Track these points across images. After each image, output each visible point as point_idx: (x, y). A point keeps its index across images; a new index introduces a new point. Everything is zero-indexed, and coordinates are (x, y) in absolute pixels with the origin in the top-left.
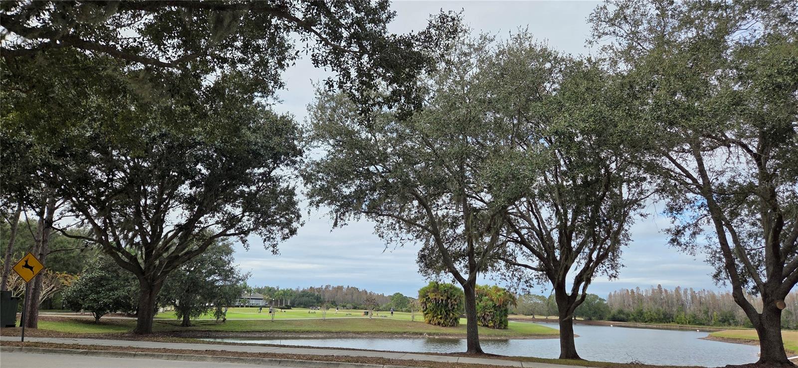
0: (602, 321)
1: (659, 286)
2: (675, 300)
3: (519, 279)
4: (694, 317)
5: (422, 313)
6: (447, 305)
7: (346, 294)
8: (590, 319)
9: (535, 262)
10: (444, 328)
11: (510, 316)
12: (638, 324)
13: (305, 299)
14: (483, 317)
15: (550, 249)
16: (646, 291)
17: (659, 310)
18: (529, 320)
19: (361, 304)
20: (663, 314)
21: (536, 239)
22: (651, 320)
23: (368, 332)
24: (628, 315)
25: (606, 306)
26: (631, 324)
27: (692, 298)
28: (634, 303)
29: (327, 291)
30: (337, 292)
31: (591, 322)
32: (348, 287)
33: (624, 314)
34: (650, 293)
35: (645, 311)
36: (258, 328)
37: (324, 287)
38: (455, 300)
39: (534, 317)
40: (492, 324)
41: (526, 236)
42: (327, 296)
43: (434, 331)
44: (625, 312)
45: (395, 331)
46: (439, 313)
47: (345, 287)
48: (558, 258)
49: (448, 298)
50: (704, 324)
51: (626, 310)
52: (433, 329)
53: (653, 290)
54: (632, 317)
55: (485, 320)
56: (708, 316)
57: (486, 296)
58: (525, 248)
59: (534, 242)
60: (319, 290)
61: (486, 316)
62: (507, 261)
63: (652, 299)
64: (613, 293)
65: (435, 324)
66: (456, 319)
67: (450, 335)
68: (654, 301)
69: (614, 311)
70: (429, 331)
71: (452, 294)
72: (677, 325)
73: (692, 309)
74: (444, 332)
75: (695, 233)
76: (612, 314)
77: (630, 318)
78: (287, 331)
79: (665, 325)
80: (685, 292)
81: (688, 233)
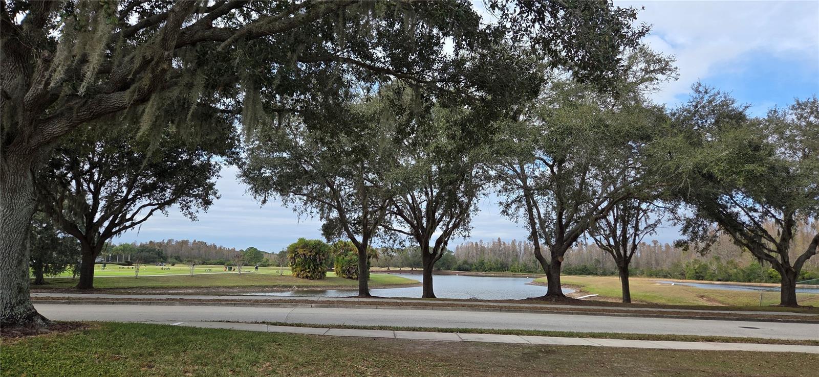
0: (448, 271)
1: (499, 238)
2: (511, 252)
3: (394, 241)
4: (525, 266)
5: (291, 268)
6: (315, 260)
7: (193, 249)
8: (439, 269)
9: (407, 229)
10: (312, 281)
11: (371, 269)
12: (480, 273)
14: (348, 270)
15: (419, 219)
16: (488, 244)
17: (497, 261)
18: (385, 272)
19: (209, 260)
20: (501, 264)
21: (408, 210)
22: (490, 270)
23: (239, 286)
24: (471, 265)
25: (454, 257)
26: (474, 273)
27: (525, 249)
28: (477, 254)
29: (170, 246)
30: (182, 247)
31: (439, 272)
32: (195, 241)
33: (468, 264)
34: (491, 245)
35: (485, 261)
36: (121, 285)
37: (166, 241)
38: (323, 255)
39: (389, 269)
40: (356, 276)
41: (400, 207)
42: (169, 251)
43: (303, 284)
44: (469, 262)
45: (265, 284)
46: (307, 267)
47: (191, 241)
48: (425, 225)
49: (316, 253)
50: (532, 272)
51: (470, 261)
52: (301, 282)
53: (494, 243)
54: (475, 267)
55: (349, 272)
56: (536, 265)
57: (351, 251)
58: (399, 217)
59: (407, 213)
60: (160, 244)
61: (350, 269)
62: (386, 227)
63: (493, 250)
64: (460, 246)
65: (303, 278)
66: (324, 273)
67: (317, 286)
68: (494, 253)
69: (460, 262)
70: (298, 284)
71: (320, 250)
72: (511, 273)
73: (524, 259)
74: (313, 284)
75: (518, 207)
76: (458, 264)
77: (473, 268)
78: (153, 288)
79: (501, 273)
80: (520, 245)
81: (514, 206)
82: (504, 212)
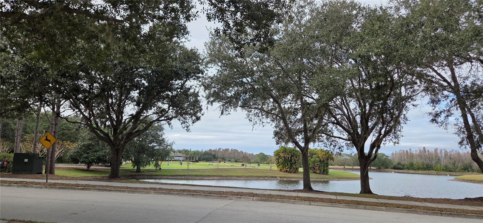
0: (387, 169)
1: (424, 148)
2: (434, 156)
3: (335, 146)
4: (446, 167)
5: (276, 165)
6: (291, 160)
7: (231, 154)
8: (380, 168)
9: (345, 135)
10: (289, 174)
11: (330, 167)
12: (410, 171)
13: (207, 156)
14: (313, 167)
15: (355, 127)
16: (416, 151)
17: (423, 163)
18: (342, 169)
19: (239, 159)
20: (426, 165)
21: (346, 121)
22: (418, 169)
23: (244, 176)
24: (404, 166)
25: (390, 160)
26: (406, 171)
27: (445, 155)
28: (407, 158)
29: (220, 152)
30: (225, 152)
31: (380, 170)
32: (232, 149)
33: (401, 165)
34: (418, 152)
35: (414, 163)
36: (179, 174)
37: (217, 149)
38: (296, 157)
39: (344, 167)
40: (319, 172)
41: (340, 120)
42: (219, 155)
43: (283, 176)
45: (260, 175)
46: (286, 165)
47: (230, 149)
48: (360, 133)
49: (292, 156)
50: (452, 171)
51: (403, 163)
52: (283, 174)
53: (420, 150)
54: (406, 167)
55: (314, 169)
56: (455, 166)
57: (315, 155)
58: (338, 127)
59: (345, 123)
60: (215, 151)
61: (315, 167)
62: (327, 135)
63: (420, 156)
64: (394, 152)
65: (284, 172)
66: (297, 169)
67: (293, 178)
68: (421, 157)
69: (395, 163)
70: (280, 176)
71: (294, 154)
72: (435, 171)
73: (445, 162)
74: (290, 176)
75: (448, 116)
76: (394, 165)
77: (405, 167)
78: (196, 176)
79: (427, 172)
80: (441, 151)
81: (443, 115)
82: (433, 120)
